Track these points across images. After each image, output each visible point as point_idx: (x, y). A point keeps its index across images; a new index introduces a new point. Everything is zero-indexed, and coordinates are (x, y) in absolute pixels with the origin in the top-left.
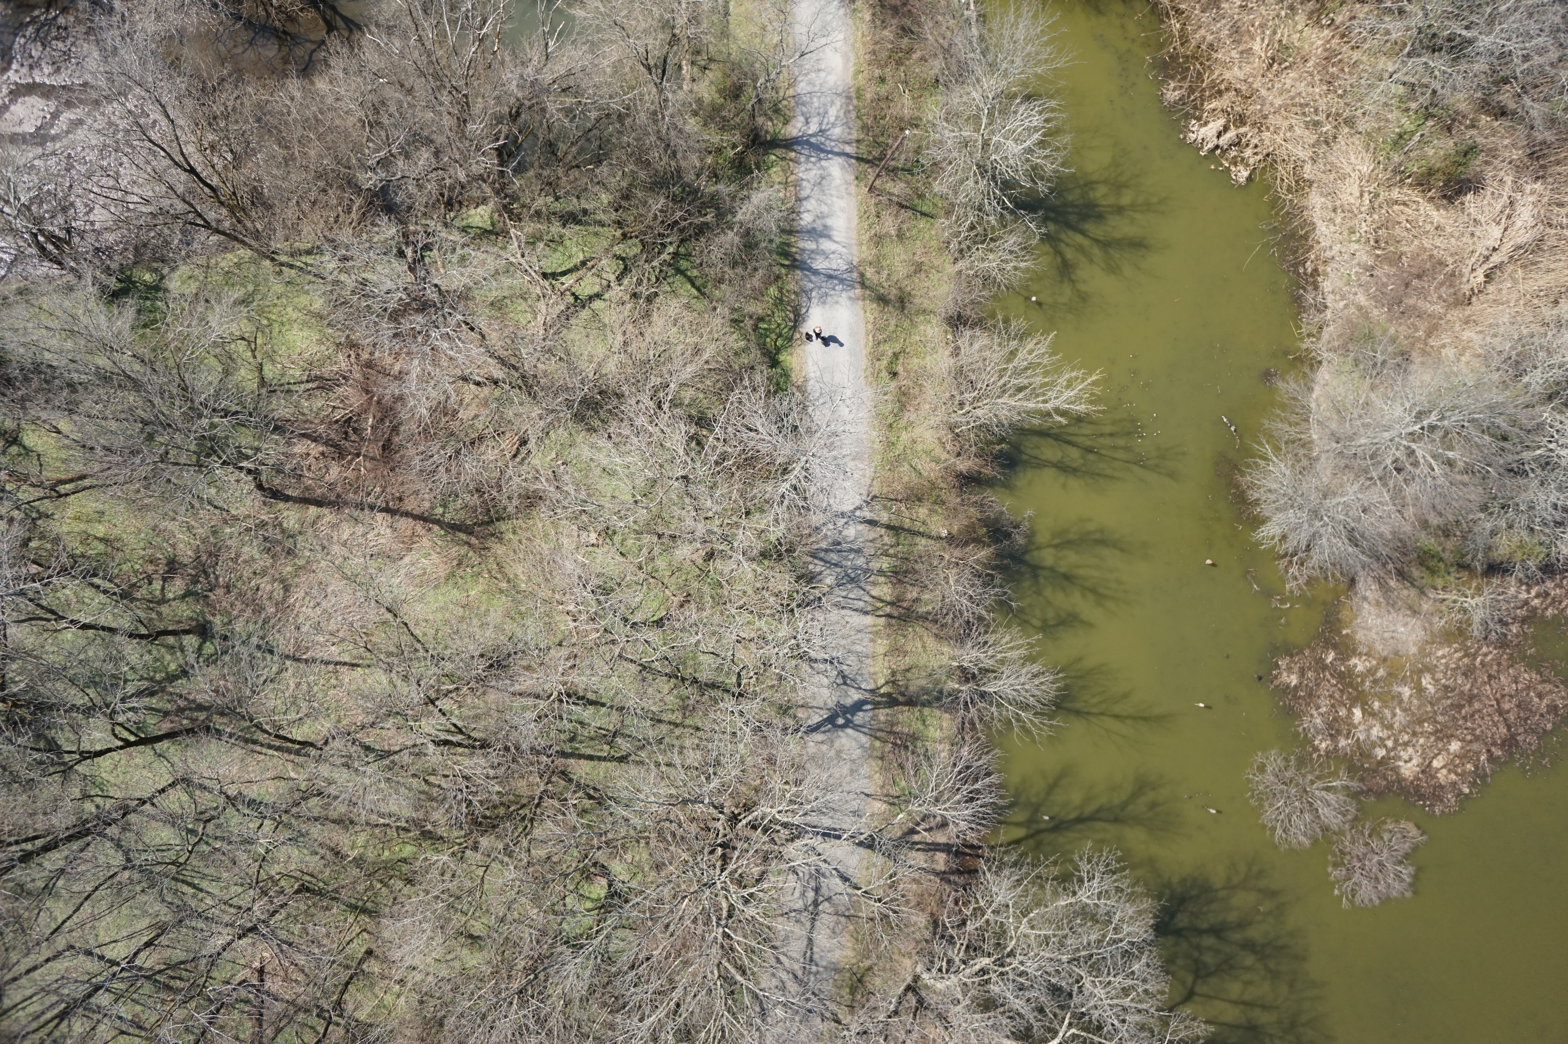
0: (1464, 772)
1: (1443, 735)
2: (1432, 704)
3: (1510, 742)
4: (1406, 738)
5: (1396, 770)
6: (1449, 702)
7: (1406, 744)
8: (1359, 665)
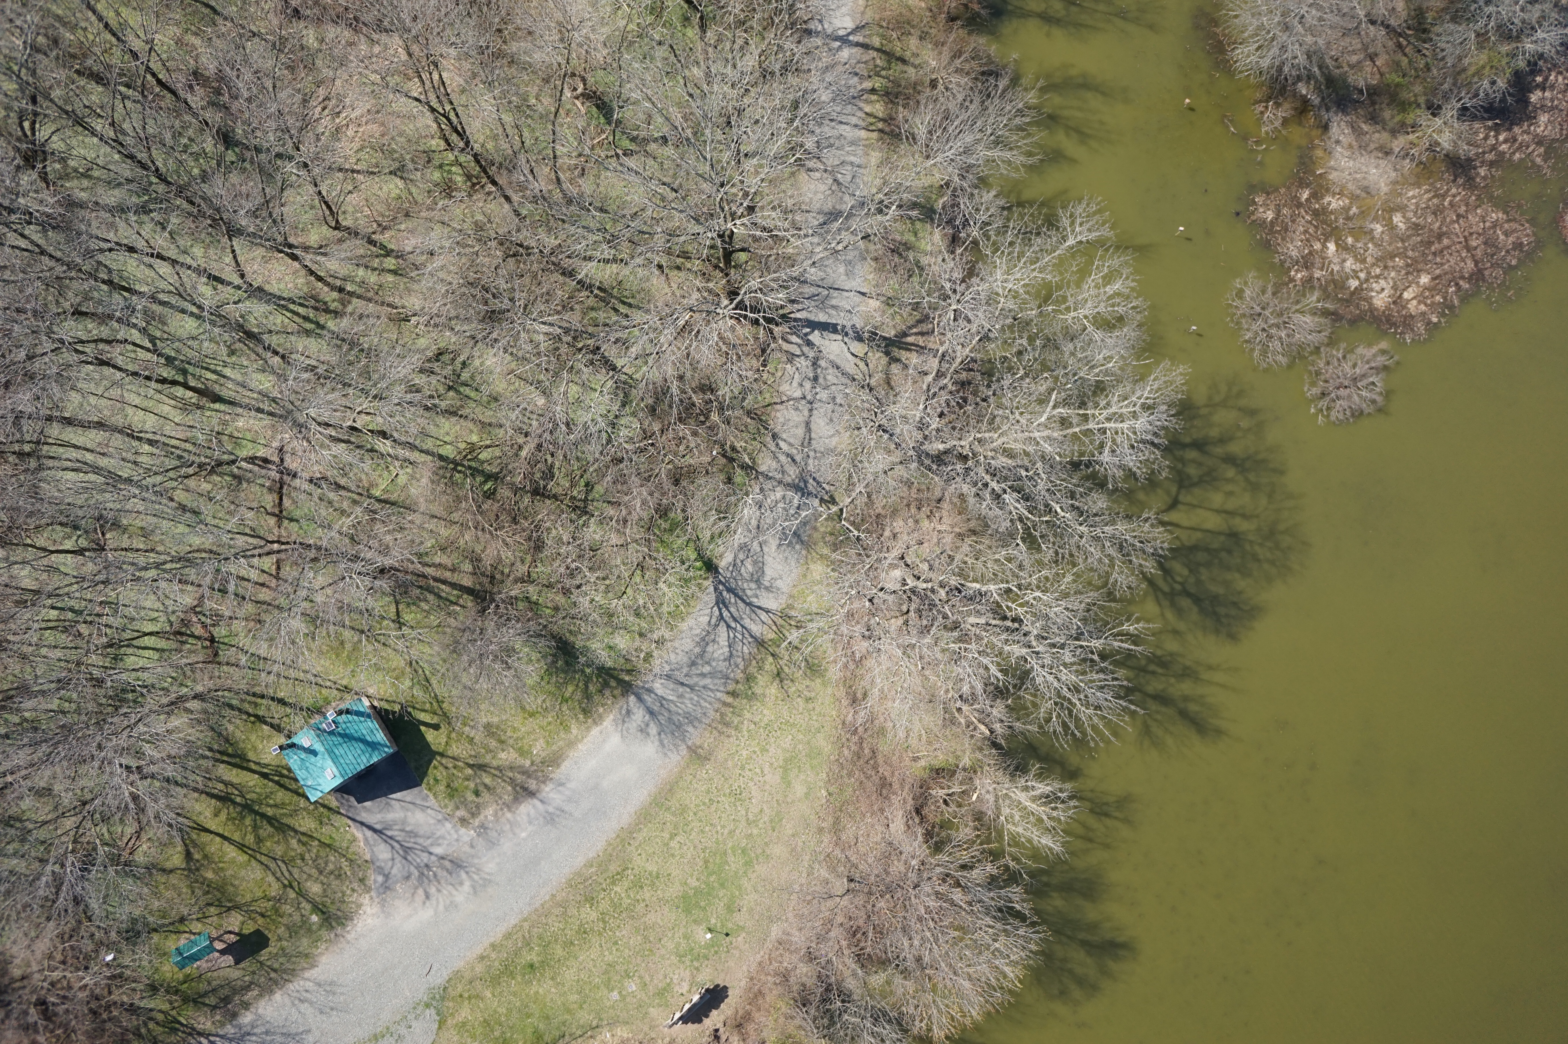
0: (1433, 303)
1: (1413, 269)
2: (1403, 241)
3: (1477, 277)
4: (1378, 271)
5: (1369, 300)
6: (1419, 239)
7: (1378, 277)
8: (1334, 203)
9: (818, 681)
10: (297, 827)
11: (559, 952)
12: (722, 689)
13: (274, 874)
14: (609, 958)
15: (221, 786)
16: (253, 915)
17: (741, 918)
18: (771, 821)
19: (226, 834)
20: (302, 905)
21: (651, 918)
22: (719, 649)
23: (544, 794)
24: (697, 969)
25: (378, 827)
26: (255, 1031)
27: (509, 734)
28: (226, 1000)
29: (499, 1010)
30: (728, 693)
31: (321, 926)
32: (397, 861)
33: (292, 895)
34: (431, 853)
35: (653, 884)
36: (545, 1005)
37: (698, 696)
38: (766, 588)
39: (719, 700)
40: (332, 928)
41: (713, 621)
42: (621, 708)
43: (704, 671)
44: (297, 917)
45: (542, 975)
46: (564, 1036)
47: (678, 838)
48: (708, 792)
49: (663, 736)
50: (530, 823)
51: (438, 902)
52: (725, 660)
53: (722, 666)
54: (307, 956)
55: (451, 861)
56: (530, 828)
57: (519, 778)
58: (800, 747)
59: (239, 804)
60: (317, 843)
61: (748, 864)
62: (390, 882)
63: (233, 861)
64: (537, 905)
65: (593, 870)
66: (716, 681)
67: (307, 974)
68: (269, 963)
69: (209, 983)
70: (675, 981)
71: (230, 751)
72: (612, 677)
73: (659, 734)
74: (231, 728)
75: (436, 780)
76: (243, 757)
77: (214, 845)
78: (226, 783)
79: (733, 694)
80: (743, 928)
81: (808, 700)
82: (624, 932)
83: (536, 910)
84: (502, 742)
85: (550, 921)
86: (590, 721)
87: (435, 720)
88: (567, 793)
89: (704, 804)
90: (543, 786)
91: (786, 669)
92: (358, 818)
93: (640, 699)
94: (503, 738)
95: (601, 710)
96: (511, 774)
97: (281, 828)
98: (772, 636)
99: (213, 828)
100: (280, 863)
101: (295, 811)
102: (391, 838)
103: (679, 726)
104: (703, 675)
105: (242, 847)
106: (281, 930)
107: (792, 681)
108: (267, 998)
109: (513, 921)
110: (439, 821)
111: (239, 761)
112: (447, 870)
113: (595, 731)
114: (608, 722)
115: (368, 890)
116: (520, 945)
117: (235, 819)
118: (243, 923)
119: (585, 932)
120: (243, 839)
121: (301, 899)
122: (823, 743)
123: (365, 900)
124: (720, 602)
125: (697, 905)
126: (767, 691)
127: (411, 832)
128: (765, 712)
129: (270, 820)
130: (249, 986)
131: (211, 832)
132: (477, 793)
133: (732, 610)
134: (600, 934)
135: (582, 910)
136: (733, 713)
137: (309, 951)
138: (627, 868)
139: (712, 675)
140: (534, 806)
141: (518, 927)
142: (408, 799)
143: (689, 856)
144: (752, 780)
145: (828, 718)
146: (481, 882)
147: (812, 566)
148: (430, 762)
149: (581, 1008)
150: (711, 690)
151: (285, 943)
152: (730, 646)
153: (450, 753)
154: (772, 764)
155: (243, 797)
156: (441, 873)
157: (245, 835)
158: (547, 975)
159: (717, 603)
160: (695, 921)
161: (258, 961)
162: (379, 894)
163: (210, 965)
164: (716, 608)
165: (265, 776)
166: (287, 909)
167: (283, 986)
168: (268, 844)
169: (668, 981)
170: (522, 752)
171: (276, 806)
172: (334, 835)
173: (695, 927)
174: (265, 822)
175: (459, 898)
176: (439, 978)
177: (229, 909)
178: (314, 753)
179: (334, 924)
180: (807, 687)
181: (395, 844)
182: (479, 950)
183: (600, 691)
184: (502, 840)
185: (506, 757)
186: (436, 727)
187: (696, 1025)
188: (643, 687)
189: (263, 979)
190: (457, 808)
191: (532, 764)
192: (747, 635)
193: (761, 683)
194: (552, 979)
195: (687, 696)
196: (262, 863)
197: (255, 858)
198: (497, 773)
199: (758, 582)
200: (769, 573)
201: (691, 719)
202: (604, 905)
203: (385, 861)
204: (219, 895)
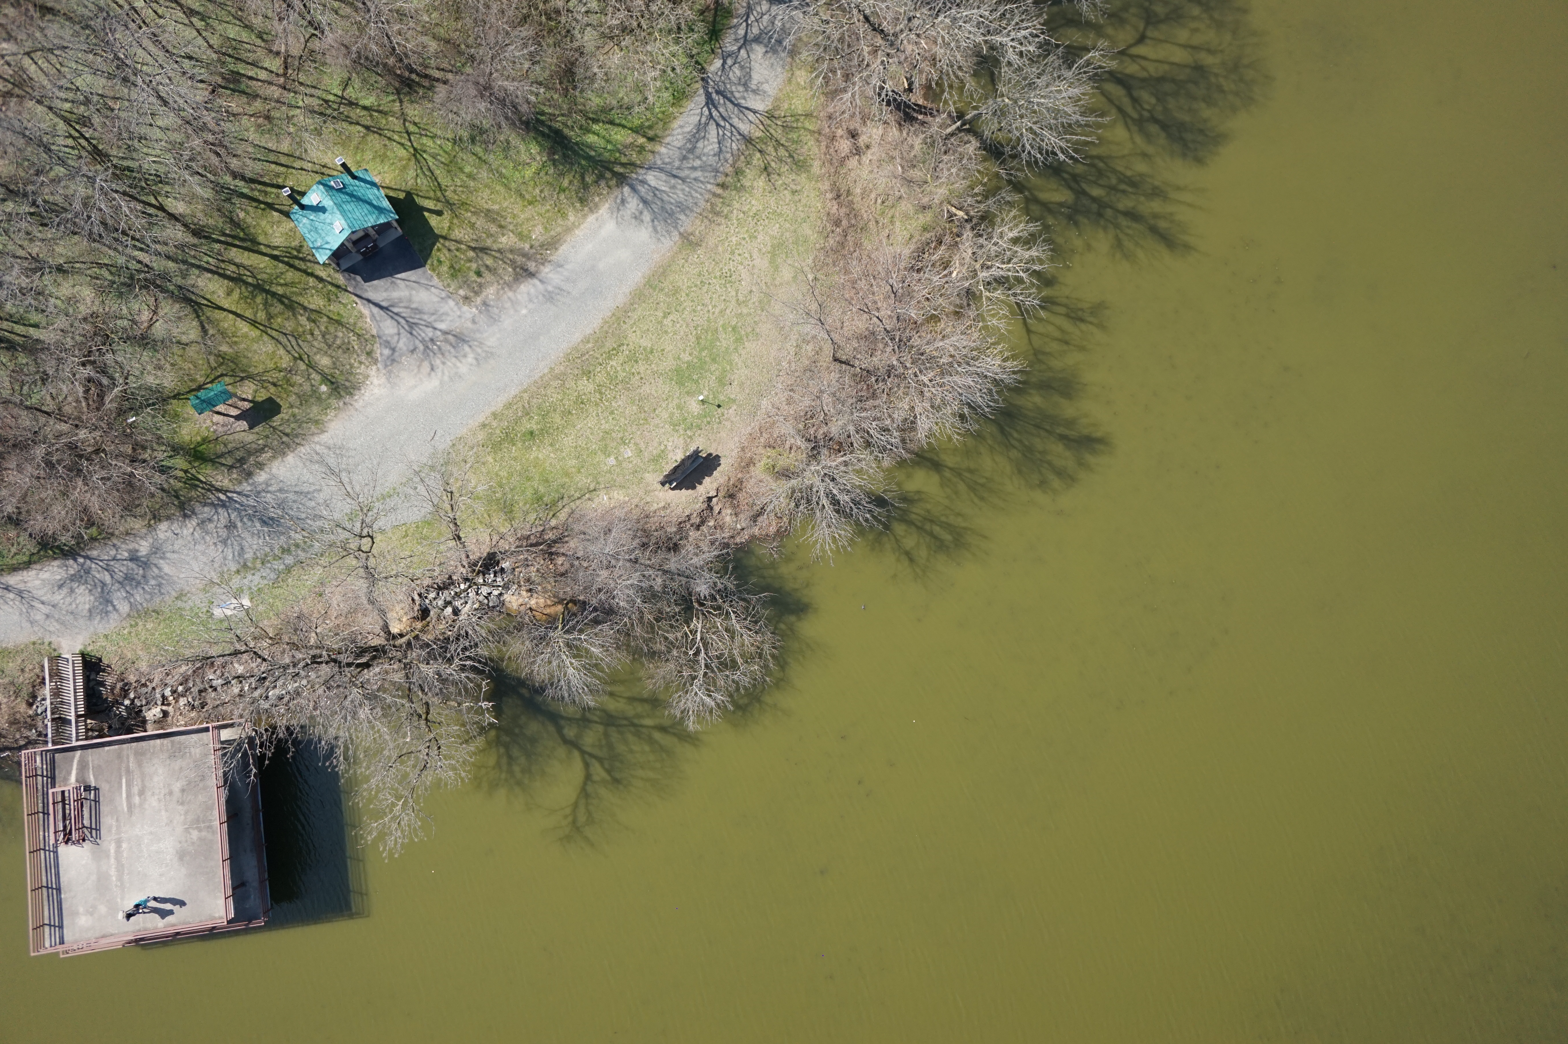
9: (804, 175)
10: (306, 304)
11: (557, 419)
12: (712, 181)
13: (284, 347)
14: (607, 427)
15: (233, 268)
16: (266, 385)
17: (732, 391)
18: (760, 302)
19: (238, 312)
20: (312, 376)
21: (646, 389)
22: (709, 145)
23: (543, 274)
24: (690, 437)
25: (384, 304)
26: (270, 489)
27: (509, 220)
28: (242, 461)
29: (501, 473)
30: (718, 185)
31: (330, 395)
32: (402, 336)
33: (302, 366)
34: (435, 329)
35: (647, 359)
36: (544, 469)
37: (690, 187)
38: (754, 91)
39: (710, 191)
40: (341, 397)
41: (703, 120)
42: (617, 197)
43: (695, 164)
44: (307, 387)
45: (541, 442)
46: (562, 498)
47: (671, 317)
48: (700, 275)
49: (656, 223)
50: (531, 301)
51: (443, 373)
52: (715, 155)
53: (712, 160)
54: (317, 422)
55: (454, 336)
56: (531, 306)
57: (520, 260)
58: (788, 234)
59: (250, 284)
60: (325, 319)
61: (739, 340)
62: (397, 354)
63: (246, 336)
64: (537, 377)
65: (590, 345)
66: (706, 174)
67: (316, 439)
68: (281, 428)
69: (225, 445)
70: (669, 448)
71: (242, 235)
72: (608, 169)
73: (653, 221)
74: (242, 215)
75: (440, 262)
76: (255, 242)
77: (228, 322)
78: (238, 266)
79: (723, 186)
80: (734, 401)
81: (794, 192)
82: (620, 403)
83: (536, 382)
84: (501, 227)
85: (549, 392)
86: (586, 209)
87: (439, 207)
88: (565, 273)
89: (696, 286)
90: (542, 267)
91: (773, 164)
92: (365, 295)
93: (633, 189)
94: (503, 223)
95: (597, 199)
96: (511, 257)
97: (291, 305)
98: (759, 134)
99: (226, 306)
100: (290, 338)
101: (305, 289)
102: (397, 314)
103: (671, 214)
104: (694, 168)
105: (254, 323)
106: (293, 399)
107: (779, 175)
108: (280, 459)
109: (513, 391)
110: (442, 298)
111: (251, 244)
112: (451, 344)
113: (591, 218)
114: (604, 210)
115: (376, 361)
116: (520, 414)
117: (246, 297)
118: (256, 392)
119: (582, 403)
120: (255, 316)
121: (311, 370)
122: (809, 232)
123: (373, 371)
124: (710, 102)
125: (690, 378)
126: (755, 184)
127: (417, 309)
128: (753, 202)
129: (280, 298)
130: (263, 449)
131: (225, 310)
132: (479, 274)
133: (721, 110)
134: (597, 405)
135: (580, 382)
136: (723, 203)
137: (319, 417)
138: (623, 344)
139: (702, 168)
140: (534, 285)
141: (518, 398)
142: (413, 279)
143: (682, 333)
144: (741, 264)
145: (813, 210)
146: (484, 355)
147: (798, 73)
148: (434, 244)
149: (579, 472)
150: (702, 182)
151: (296, 411)
152: (719, 143)
153: (453, 237)
154: (760, 250)
155: (255, 277)
156: (446, 347)
157: (257, 313)
158: (546, 441)
159: (707, 104)
160: (688, 393)
161: (271, 426)
162: (386, 366)
163: (225, 428)
164: (705, 109)
165: (275, 258)
166: (298, 379)
167: (296, 449)
168: (279, 320)
169: (663, 447)
170: (521, 236)
171: (286, 285)
172: (341, 312)
173: (688, 398)
174: (275, 301)
175: (463, 369)
176: (443, 443)
177: (242, 379)
178: (323, 210)
179: (342, 393)
180: (793, 180)
181: (401, 320)
182: (481, 418)
183: (596, 182)
184: (503, 316)
185: (506, 240)
186: (439, 213)
187: (690, 491)
188: (637, 179)
189: (276, 443)
190: (460, 287)
191: (531, 247)
192: (735, 133)
193: (749, 176)
194: (551, 445)
195: (679, 187)
196: (273, 338)
197: (267, 333)
198: (498, 255)
199: (745, 85)
200: (756, 77)
201: (683, 208)
202: (601, 378)
203: (392, 336)
204: (233, 366)
